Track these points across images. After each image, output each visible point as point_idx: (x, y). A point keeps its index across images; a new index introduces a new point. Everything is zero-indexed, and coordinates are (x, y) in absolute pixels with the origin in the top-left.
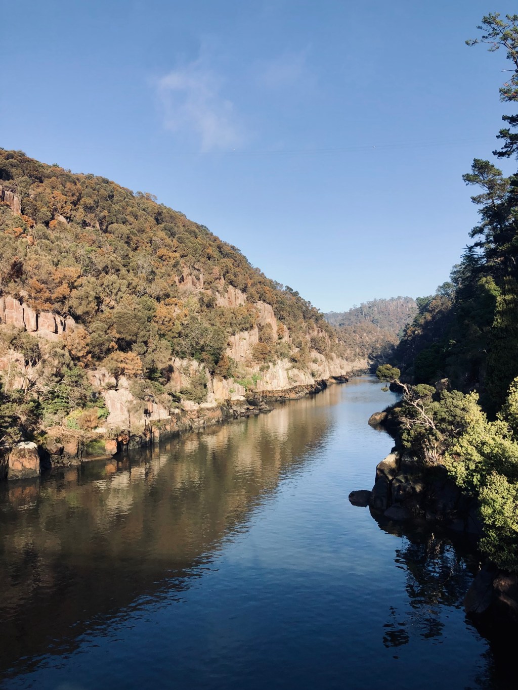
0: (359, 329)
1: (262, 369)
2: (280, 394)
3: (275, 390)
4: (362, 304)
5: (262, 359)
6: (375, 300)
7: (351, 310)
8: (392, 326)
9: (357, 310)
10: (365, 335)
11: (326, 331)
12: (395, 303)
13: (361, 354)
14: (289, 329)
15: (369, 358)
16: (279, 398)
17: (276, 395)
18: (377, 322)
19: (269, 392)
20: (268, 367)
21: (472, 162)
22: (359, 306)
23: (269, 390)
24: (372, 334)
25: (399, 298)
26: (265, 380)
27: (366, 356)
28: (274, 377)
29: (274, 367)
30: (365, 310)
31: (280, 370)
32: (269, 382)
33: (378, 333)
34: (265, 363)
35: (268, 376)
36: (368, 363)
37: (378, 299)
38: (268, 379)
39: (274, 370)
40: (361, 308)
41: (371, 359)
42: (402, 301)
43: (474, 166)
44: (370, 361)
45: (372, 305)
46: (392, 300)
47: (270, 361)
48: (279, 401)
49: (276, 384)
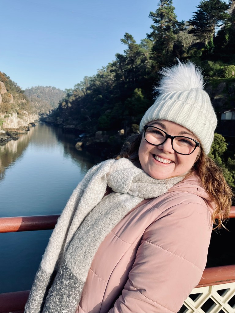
0: (34, 100)
1: (5, 117)
2: (15, 130)
3: (12, 128)
4: (32, 87)
5: (6, 112)
6: (39, 86)
7: (26, 89)
8: (47, 100)
9: (30, 90)
10: (37, 103)
11: (25, 99)
12: (48, 89)
13: (35, 112)
14: (14, 97)
15: (39, 114)
16: (14, 133)
17: (13, 131)
18: (40, 97)
19: (9, 129)
20: (8, 116)
21: (125, 34)
22: (30, 88)
23: (9, 128)
24: (40, 103)
25: (50, 87)
26: (7, 123)
27: (38, 113)
28: (12, 121)
29: (12, 116)
30: (33, 91)
31: (15, 118)
32: (9, 124)
33: (43, 103)
34: (6, 114)
35: (9, 121)
36: (38, 117)
37: (40, 86)
38: (9, 122)
39: (12, 118)
40: (31, 89)
41: (40, 115)
42: (51, 88)
43: (125, 36)
44: (39, 116)
45: (38, 88)
46: (47, 87)
47: (10, 113)
48: (14, 134)
49: (13, 125)
